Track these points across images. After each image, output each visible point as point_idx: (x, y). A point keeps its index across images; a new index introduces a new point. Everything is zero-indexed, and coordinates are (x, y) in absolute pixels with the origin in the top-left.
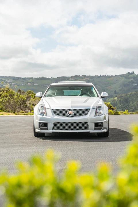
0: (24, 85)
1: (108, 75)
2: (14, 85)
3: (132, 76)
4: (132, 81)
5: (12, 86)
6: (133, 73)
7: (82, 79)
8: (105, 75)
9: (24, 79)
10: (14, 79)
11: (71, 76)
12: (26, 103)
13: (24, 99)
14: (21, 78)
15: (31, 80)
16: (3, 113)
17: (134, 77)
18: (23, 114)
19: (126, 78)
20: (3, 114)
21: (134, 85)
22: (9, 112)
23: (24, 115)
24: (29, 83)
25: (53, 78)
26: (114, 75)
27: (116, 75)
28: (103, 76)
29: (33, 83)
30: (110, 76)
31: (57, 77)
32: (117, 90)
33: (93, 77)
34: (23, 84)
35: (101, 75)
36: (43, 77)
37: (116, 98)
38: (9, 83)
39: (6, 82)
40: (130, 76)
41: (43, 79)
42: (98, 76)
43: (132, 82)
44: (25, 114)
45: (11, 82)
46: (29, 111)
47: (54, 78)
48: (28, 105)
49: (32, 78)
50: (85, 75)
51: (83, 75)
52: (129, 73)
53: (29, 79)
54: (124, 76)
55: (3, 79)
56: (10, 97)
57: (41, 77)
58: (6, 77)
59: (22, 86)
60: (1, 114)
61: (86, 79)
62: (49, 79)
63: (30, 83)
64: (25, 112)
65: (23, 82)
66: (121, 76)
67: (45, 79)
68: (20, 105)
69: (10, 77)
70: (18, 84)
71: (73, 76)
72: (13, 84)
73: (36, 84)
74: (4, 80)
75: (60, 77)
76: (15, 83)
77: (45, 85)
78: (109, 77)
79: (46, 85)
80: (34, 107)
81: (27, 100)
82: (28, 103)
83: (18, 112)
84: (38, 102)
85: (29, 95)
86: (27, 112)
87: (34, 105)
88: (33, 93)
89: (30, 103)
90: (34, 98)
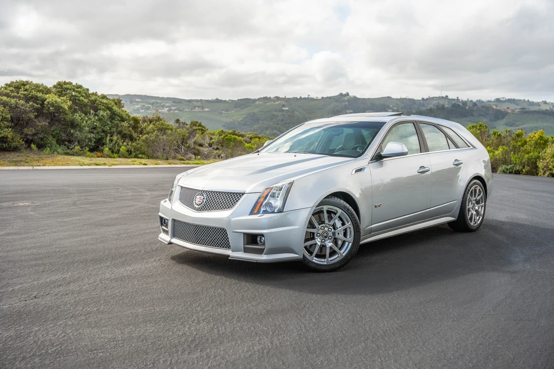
0: (190, 110)
1: (312, 96)
2: (175, 110)
3: (346, 98)
4: (345, 105)
5: (172, 111)
6: (347, 94)
7: (274, 102)
8: (307, 97)
9: (190, 101)
10: (174, 102)
11: (259, 99)
12: (188, 142)
13: (184, 136)
14: (184, 100)
15: (199, 104)
16: (147, 160)
17: (349, 101)
18: (182, 162)
19: (337, 101)
20: (146, 163)
21: (349, 112)
22: (157, 158)
23: (184, 164)
24: (197, 108)
25: (232, 100)
26: (320, 97)
27: (322, 98)
28: (305, 98)
29: (203, 107)
30: (315, 98)
31: (238, 100)
33: (289, 99)
34: (188, 109)
35: (301, 97)
36: (217, 99)
38: (167, 107)
39: (163, 106)
40: (343, 98)
41: (217, 101)
42: (296, 98)
43: (346, 108)
44: (185, 162)
45: (170, 106)
46: (193, 156)
47: (234, 101)
48: (192, 146)
49: (201, 100)
50: (278, 96)
51: (275, 97)
52: (341, 94)
53: (197, 101)
54: (334, 99)
55: (159, 101)
56: (158, 134)
57: (214, 98)
58: (163, 99)
59: (186, 111)
60: (143, 163)
61: (280, 102)
62: (225, 101)
63: (199, 107)
64: (185, 159)
65: (188, 105)
66: (330, 98)
67: (221, 101)
68: (178, 146)
69: (168, 99)
70: (181, 109)
71: (261, 98)
72: (173, 108)
73: (206, 109)
74: (160, 103)
75: (242, 99)
76: (175, 108)
77: (220, 111)
78: (312, 99)
79: (222, 110)
80: (201, 148)
81: (189, 138)
82: (191, 142)
83: (174, 158)
84: (207, 140)
85: (195, 128)
86: (190, 159)
87: (201, 145)
88: (200, 125)
89: (195, 143)
90: (202, 133)
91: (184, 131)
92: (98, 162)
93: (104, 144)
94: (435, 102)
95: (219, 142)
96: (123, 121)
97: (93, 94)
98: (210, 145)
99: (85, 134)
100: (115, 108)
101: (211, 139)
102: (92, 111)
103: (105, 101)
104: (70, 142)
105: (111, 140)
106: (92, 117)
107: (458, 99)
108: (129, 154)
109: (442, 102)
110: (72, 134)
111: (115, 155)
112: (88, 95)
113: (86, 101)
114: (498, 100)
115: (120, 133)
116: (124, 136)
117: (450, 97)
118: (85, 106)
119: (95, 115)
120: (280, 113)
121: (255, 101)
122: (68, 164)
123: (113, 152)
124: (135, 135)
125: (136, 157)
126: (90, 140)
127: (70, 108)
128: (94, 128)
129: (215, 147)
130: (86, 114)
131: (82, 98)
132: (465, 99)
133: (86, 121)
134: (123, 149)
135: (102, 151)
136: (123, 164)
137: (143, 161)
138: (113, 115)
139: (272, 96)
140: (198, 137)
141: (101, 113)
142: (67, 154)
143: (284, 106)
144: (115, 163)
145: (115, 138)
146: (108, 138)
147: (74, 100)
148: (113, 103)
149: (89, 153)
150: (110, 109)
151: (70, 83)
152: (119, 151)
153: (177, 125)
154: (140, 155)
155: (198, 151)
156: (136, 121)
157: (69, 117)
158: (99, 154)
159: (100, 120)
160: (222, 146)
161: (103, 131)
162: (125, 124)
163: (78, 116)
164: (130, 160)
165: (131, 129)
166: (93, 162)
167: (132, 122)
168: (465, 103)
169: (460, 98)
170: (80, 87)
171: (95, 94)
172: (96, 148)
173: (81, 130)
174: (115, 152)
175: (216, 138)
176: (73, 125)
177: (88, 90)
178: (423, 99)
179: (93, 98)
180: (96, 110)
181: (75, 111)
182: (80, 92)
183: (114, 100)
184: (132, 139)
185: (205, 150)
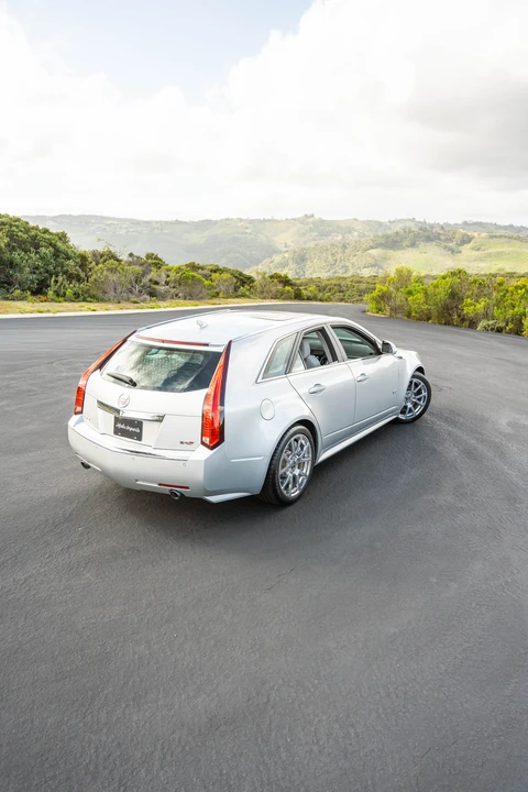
1: (275, 218)
3: (311, 220)
4: (310, 228)
6: (312, 216)
12: (143, 280)
13: (138, 273)
17: (314, 223)
19: (302, 223)
21: (314, 234)
22: (108, 301)
24: (156, 230)
27: (287, 219)
28: (268, 220)
29: (162, 229)
30: (279, 219)
31: (199, 221)
32: (289, 242)
33: (252, 220)
34: (147, 231)
35: (264, 218)
36: (177, 220)
37: (286, 255)
38: (124, 229)
39: (120, 228)
40: (308, 220)
41: (178, 222)
42: (260, 219)
43: (311, 230)
45: (127, 228)
46: (149, 297)
47: (194, 222)
48: (148, 284)
49: (160, 222)
50: (241, 217)
51: (237, 218)
52: (306, 215)
53: (157, 222)
54: (299, 221)
55: (115, 222)
58: (120, 220)
61: (242, 224)
62: (186, 222)
63: (158, 229)
64: (139, 301)
65: (147, 227)
66: (294, 219)
67: (181, 222)
68: (132, 286)
69: (126, 220)
70: (139, 231)
71: (222, 219)
72: (131, 230)
73: (166, 232)
74: (117, 225)
75: (202, 221)
76: (134, 229)
78: (276, 221)
80: (156, 287)
81: (143, 275)
82: (145, 280)
83: (128, 300)
84: (164, 276)
85: (150, 261)
86: (144, 301)
87: (157, 283)
88: (156, 258)
89: (150, 280)
90: (159, 268)
91: (138, 269)
92: (42, 309)
93: (48, 286)
94: (401, 225)
95: (175, 281)
96: (69, 259)
97: (33, 228)
98: (167, 283)
99: (26, 274)
100: (59, 244)
101: (168, 276)
102: (32, 249)
103: (47, 236)
104: (10, 284)
105: (56, 281)
106: (32, 255)
107: (425, 222)
108: (77, 297)
109: (408, 224)
110: (11, 276)
111: (61, 299)
112: (27, 230)
113: (25, 236)
114: (465, 223)
115: (65, 273)
116: (70, 277)
117: (417, 220)
118: (24, 242)
119: (37, 253)
120: (243, 236)
121: (216, 222)
122: (7, 312)
123: (58, 295)
124: (82, 275)
125: (84, 300)
126: (32, 282)
127: (8, 245)
128: (37, 268)
129: (172, 285)
130: (26, 252)
131: (20, 234)
132: (432, 222)
133: (27, 261)
134: (69, 292)
135: (46, 294)
136: (69, 311)
137: (92, 306)
138: (57, 253)
139: (235, 218)
140: (153, 275)
141: (43, 250)
142: (7, 299)
143: (247, 228)
144: (61, 309)
145: (60, 279)
146: (53, 279)
147: (11, 236)
148: (57, 238)
149: (30, 297)
150: (54, 246)
151: (7, 216)
152: (65, 294)
153: (130, 259)
154: (89, 299)
155: (154, 289)
156: (83, 258)
157: (7, 256)
158: (43, 298)
159: (42, 258)
160: (180, 284)
161: (47, 272)
162: (71, 262)
163: (17, 256)
164: (77, 305)
165: (77, 268)
166: (35, 309)
167: (78, 260)
168: (432, 226)
169: (428, 221)
170: (18, 220)
171: (36, 228)
172: (39, 290)
173: (21, 271)
174: (60, 295)
175: (173, 276)
176: (12, 264)
177: (27, 223)
178: (390, 222)
179: (33, 233)
180: (37, 247)
181: (14, 249)
182: (17, 227)
183: (57, 235)
184: (79, 280)
185: (161, 288)
